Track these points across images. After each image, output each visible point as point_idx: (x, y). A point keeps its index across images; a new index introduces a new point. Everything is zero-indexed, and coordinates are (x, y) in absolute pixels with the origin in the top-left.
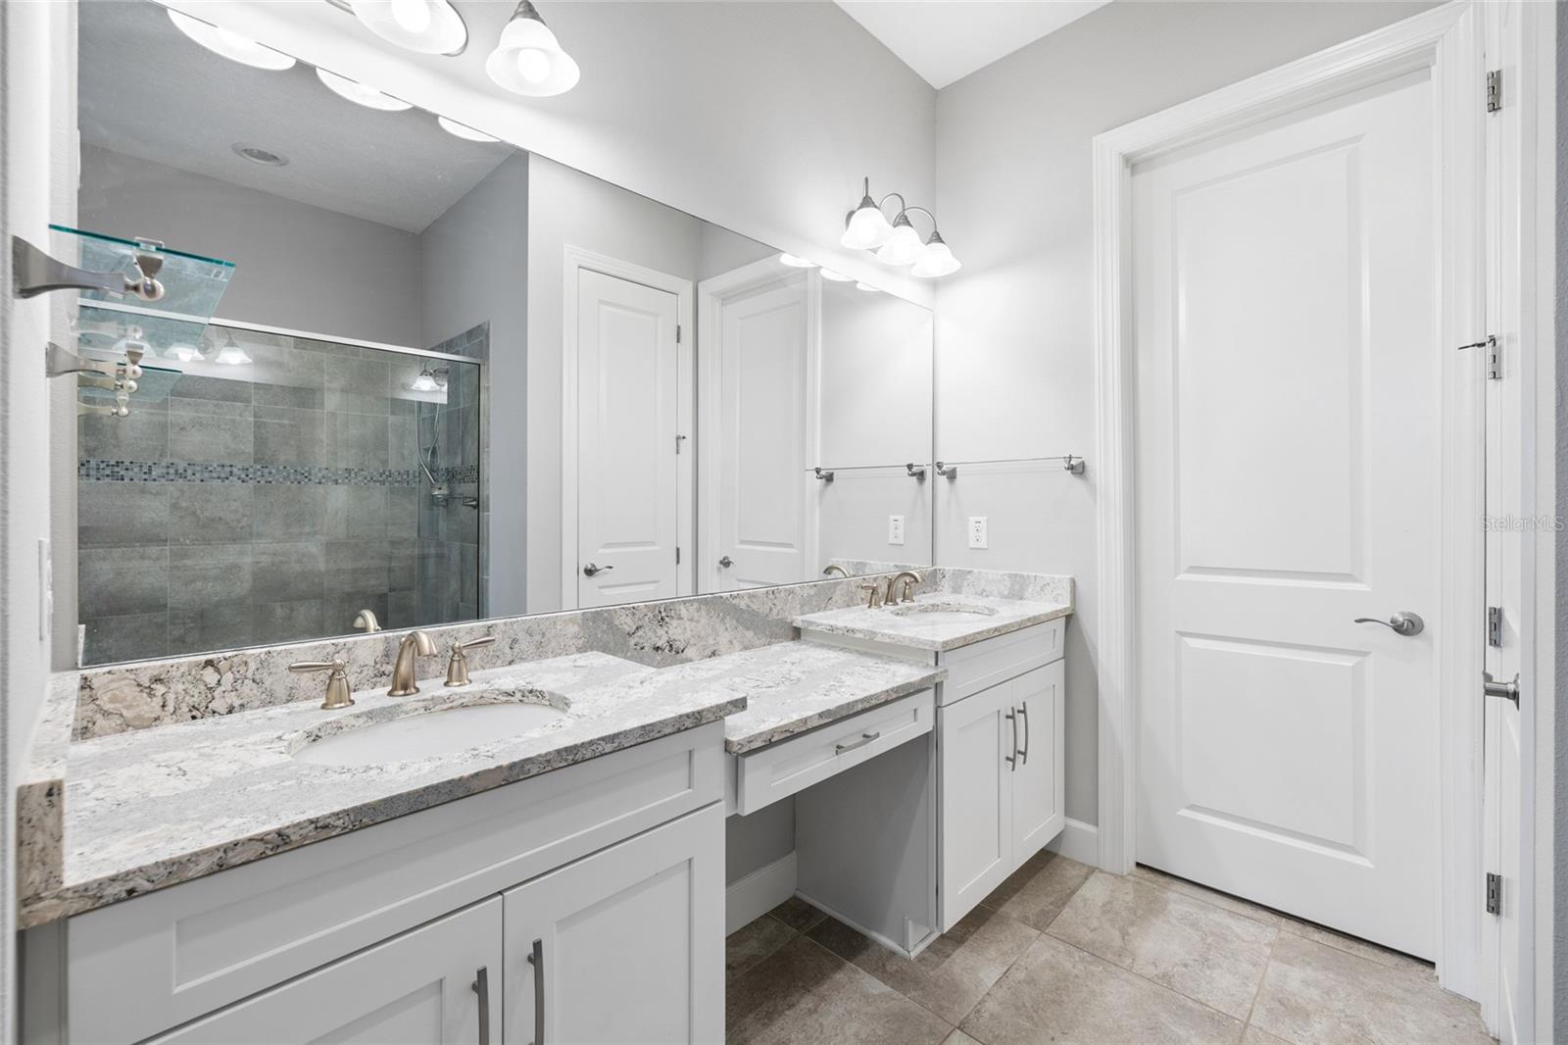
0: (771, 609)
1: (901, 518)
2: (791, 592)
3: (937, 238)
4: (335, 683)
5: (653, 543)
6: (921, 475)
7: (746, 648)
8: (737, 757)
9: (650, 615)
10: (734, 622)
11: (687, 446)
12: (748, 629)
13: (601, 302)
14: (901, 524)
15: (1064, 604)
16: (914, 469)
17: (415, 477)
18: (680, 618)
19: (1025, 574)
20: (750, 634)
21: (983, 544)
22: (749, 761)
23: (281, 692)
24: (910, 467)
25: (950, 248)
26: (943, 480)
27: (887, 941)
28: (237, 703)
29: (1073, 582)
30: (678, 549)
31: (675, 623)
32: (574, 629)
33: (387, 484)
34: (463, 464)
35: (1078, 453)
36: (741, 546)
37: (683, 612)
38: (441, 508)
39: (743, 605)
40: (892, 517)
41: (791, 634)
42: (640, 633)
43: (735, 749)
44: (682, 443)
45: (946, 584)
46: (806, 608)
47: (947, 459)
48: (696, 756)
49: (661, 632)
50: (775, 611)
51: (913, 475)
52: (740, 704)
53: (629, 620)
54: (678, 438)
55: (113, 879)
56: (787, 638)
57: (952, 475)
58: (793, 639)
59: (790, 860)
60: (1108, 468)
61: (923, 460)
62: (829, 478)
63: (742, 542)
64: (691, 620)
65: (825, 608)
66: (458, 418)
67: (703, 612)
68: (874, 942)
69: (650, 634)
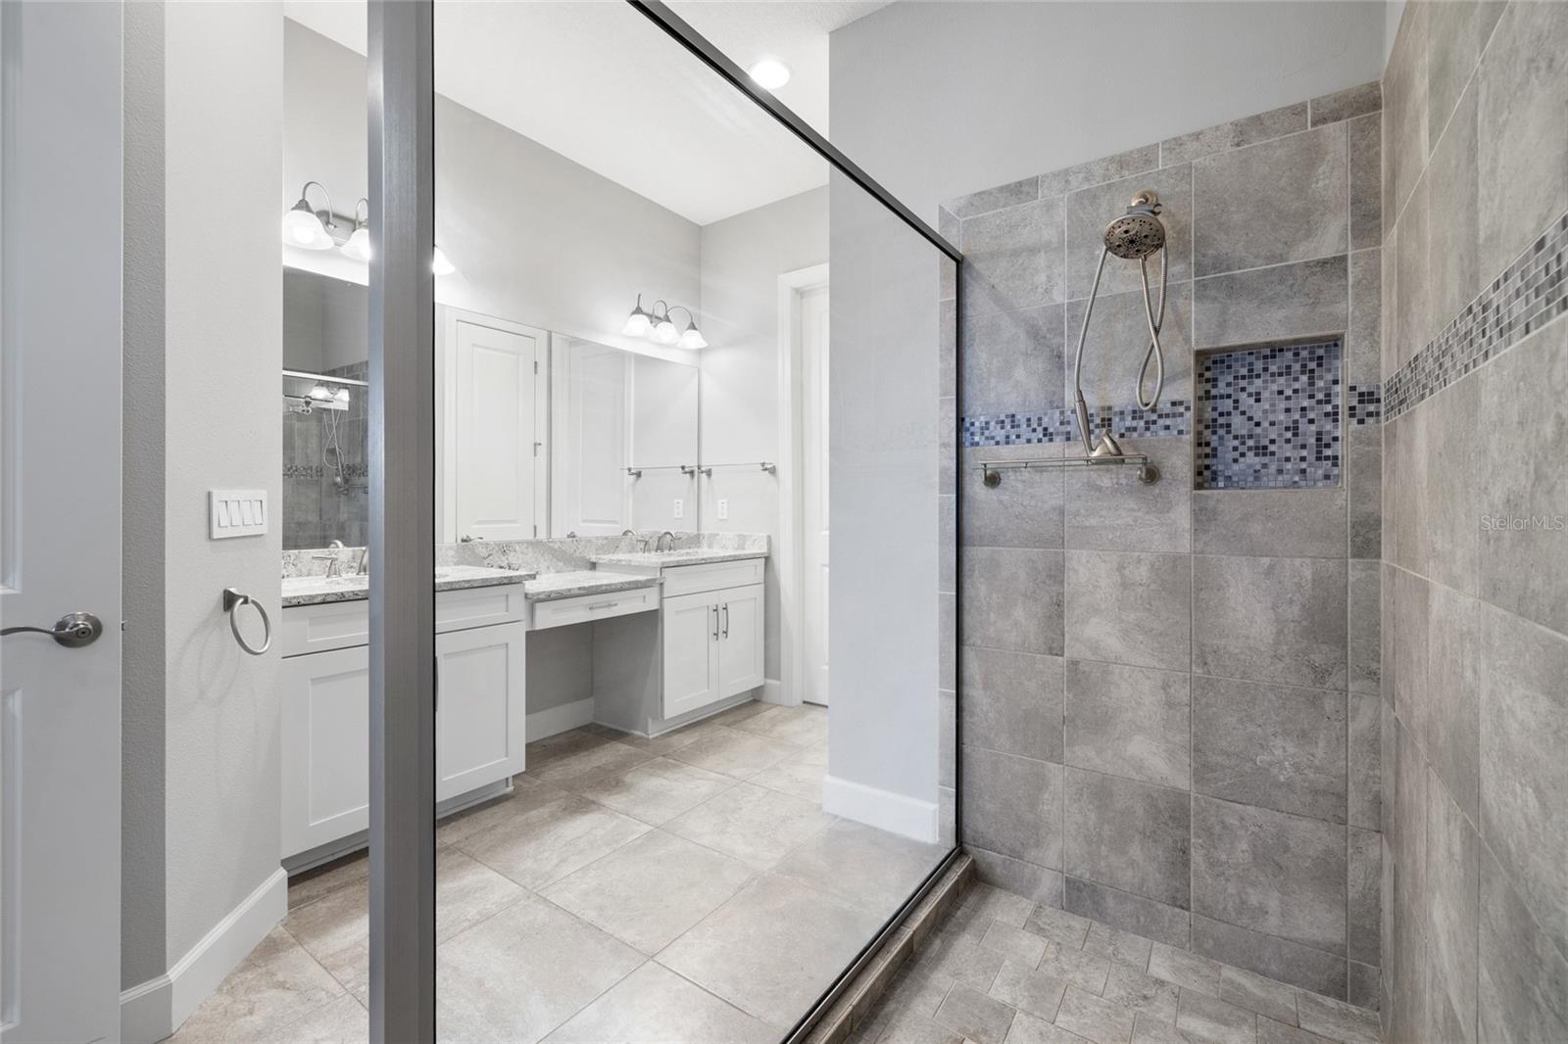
0: (575, 551)
1: (681, 501)
2: (589, 541)
3: (693, 327)
4: (333, 567)
5: (514, 522)
6: (692, 473)
7: (558, 572)
8: (533, 602)
9: (497, 548)
10: (551, 557)
11: (543, 450)
12: (559, 560)
13: (474, 345)
14: (681, 505)
15: (764, 550)
16: (687, 470)
17: (317, 472)
18: (515, 551)
19: (746, 534)
20: (561, 564)
21: (725, 517)
22: (538, 606)
23: (304, 570)
24: (683, 468)
25: (701, 333)
26: (704, 475)
27: (638, 733)
28: (286, 574)
29: (769, 537)
30: (535, 527)
31: (512, 554)
32: (452, 553)
33: (294, 477)
34: (362, 462)
35: (770, 461)
36: (585, 524)
37: (517, 548)
38: (342, 496)
39: (556, 547)
40: (676, 501)
41: (589, 566)
42: (491, 558)
43: (530, 596)
44: (538, 447)
45: (705, 543)
46: (600, 552)
47: (705, 465)
48: (510, 598)
49: (503, 558)
50: (578, 552)
51: (686, 473)
52: (533, 577)
53: (484, 550)
54: (535, 444)
55: (294, 598)
56: (586, 568)
57: (709, 473)
58: (591, 569)
59: (591, 701)
60: (785, 471)
61: (692, 464)
62: (639, 475)
63: (584, 521)
64: (522, 553)
65: (613, 553)
66: (359, 426)
67: (530, 549)
68: (632, 734)
69: (497, 559)
